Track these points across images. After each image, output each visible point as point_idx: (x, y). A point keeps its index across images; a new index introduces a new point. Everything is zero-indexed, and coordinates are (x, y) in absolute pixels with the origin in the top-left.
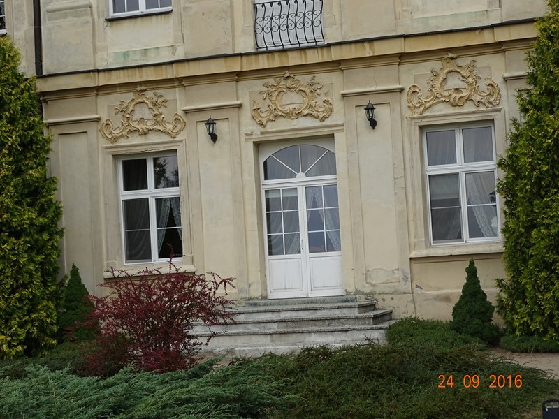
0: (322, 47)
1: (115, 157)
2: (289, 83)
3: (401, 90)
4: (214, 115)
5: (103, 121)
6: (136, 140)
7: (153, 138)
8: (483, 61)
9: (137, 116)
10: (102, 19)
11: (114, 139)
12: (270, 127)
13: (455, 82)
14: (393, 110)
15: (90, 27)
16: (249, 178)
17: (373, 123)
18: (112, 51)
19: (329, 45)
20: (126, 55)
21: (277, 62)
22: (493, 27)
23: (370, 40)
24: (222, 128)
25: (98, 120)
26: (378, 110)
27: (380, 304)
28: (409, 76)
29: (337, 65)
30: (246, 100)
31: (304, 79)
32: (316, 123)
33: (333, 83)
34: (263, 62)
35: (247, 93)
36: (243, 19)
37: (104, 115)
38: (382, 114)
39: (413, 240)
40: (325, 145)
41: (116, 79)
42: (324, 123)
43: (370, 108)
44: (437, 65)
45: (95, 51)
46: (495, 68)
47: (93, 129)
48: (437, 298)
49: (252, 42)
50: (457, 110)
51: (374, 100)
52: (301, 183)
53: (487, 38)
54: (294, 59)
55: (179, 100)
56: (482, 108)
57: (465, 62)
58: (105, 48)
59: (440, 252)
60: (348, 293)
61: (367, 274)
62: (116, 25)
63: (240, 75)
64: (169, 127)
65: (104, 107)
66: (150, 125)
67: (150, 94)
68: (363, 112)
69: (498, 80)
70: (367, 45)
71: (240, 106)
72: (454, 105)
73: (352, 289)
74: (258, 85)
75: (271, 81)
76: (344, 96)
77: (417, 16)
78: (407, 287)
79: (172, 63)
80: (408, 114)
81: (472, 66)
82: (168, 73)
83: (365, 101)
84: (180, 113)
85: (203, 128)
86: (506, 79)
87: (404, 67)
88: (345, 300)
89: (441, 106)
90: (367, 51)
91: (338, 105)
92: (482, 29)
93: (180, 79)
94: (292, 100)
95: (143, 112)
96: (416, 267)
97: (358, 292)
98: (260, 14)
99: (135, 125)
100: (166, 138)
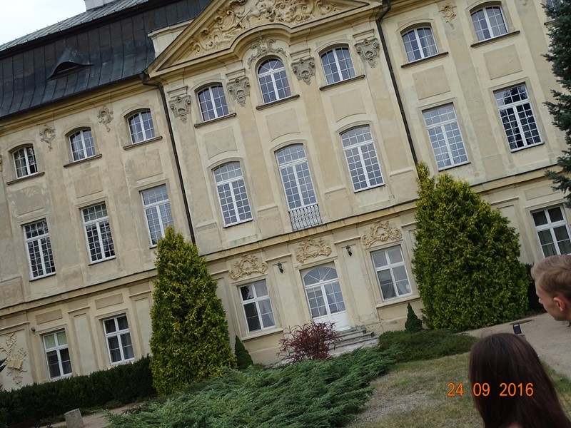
0: (323, 225)
1: (237, 286)
2: (310, 242)
3: (360, 238)
4: (281, 261)
5: (230, 271)
6: (246, 277)
7: (254, 275)
8: (391, 221)
9: (245, 267)
10: (222, 228)
11: (236, 279)
12: (305, 262)
13: (382, 231)
14: (357, 247)
15: (217, 232)
16: (300, 286)
17: (350, 254)
18: (229, 241)
19: (326, 224)
20: (235, 241)
21: (304, 234)
22: (393, 206)
23: (343, 219)
24: (284, 266)
25: (228, 271)
26: (352, 247)
27: (368, 330)
28: (361, 232)
29: (330, 232)
30: (293, 253)
31: (317, 240)
32: (326, 257)
33: (329, 239)
34: (298, 236)
35: (293, 250)
36: (285, 219)
37: (229, 269)
38: (353, 249)
39: (376, 300)
40: (330, 266)
41: (233, 253)
42: (329, 257)
43: (348, 248)
44: (373, 225)
45: (221, 242)
46: (397, 223)
47: (226, 276)
48: (391, 323)
49: (291, 228)
50: (384, 243)
51: (349, 244)
52: (322, 284)
53: (392, 211)
54: (311, 232)
55: (263, 258)
56: (395, 240)
57: (384, 222)
58: (225, 240)
59: (389, 303)
60: (352, 328)
61: (359, 318)
62: (229, 230)
63: (288, 242)
64: (260, 269)
65: (229, 266)
66: (251, 270)
67: (249, 257)
68: (345, 249)
69: (399, 228)
70: (342, 221)
71: (290, 256)
72: (383, 241)
73: (354, 326)
74: (297, 245)
75: (303, 243)
76: (335, 244)
77: (360, 206)
78: (378, 320)
79: (258, 242)
80: (364, 247)
81: (387, 224)
82: (257, 247)
83: (346, 245)
84: (265, 263)
85: (276, 268)
86: (402, 227)
87: (359, 228)
88: (353, 331)
89: (377, 242)
90: (343, 224)
91: (333, 249)
92: (389, 208)
93: (262, 248)
94: (313, 250)
95: (248, 265)
96: (380, 311)
97: (357, 326)
98: (292, 215)
99: (245, 271)
100: (260, 275)
